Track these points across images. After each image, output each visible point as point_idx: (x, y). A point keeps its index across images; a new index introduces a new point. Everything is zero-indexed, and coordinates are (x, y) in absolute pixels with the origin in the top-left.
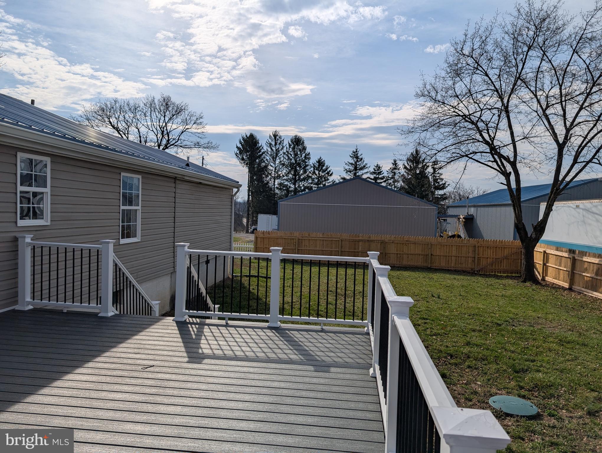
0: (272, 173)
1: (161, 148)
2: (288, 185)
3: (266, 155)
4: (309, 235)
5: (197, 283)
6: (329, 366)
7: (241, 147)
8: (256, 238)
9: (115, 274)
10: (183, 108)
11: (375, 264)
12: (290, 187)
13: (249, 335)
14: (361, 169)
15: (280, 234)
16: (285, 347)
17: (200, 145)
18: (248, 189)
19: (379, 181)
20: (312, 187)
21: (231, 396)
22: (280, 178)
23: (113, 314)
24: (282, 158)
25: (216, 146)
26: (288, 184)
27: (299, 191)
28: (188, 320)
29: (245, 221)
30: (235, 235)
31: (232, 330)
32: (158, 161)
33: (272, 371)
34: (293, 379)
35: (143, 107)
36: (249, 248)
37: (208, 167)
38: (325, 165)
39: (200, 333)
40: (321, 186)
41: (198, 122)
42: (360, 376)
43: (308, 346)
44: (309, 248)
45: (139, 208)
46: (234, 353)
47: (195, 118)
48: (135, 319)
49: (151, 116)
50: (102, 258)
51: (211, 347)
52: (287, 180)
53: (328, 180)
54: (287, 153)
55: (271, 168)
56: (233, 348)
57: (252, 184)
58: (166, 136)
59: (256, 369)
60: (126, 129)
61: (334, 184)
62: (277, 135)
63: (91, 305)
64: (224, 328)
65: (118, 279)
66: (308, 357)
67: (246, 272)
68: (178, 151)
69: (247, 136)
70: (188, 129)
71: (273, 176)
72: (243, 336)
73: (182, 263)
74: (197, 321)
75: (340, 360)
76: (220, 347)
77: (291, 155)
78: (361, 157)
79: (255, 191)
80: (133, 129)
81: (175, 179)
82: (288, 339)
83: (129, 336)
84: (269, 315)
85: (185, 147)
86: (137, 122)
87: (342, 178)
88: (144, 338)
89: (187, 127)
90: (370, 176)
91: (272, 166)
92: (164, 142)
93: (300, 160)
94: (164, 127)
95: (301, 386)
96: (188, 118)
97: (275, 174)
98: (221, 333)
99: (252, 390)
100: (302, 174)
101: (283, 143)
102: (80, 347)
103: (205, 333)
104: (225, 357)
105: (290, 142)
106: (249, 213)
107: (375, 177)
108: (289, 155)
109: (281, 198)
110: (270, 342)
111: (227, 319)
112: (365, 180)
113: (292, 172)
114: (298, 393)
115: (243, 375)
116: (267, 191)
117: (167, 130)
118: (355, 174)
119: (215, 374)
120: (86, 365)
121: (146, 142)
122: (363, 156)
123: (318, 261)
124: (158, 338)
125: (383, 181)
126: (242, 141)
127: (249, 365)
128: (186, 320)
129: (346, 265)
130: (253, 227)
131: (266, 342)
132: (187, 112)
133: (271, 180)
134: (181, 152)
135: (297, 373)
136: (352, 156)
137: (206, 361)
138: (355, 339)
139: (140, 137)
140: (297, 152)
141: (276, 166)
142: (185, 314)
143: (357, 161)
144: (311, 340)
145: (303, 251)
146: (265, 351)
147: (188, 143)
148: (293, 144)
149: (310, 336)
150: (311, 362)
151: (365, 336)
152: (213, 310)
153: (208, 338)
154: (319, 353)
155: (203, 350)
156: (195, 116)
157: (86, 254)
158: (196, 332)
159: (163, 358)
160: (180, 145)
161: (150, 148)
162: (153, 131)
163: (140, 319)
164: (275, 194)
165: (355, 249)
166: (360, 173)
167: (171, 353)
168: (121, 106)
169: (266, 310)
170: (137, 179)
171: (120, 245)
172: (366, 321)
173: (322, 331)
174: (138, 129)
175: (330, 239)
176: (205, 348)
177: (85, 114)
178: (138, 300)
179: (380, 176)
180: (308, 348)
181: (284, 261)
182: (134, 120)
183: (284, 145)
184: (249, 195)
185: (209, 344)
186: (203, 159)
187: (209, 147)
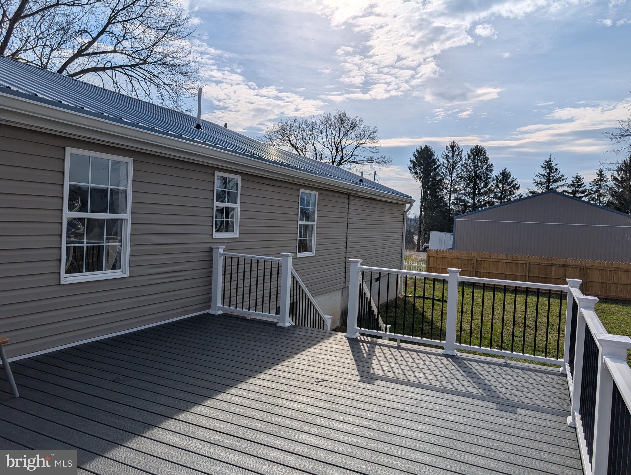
0: (447, 186)
1: (335, 164)
2: (465, 200)
3: (442, 168)
4: (490, 256)
5: (368, 300)
6: (516, 406)
7: (415, 160)
8: (429, 257)
9: (292, 285)
10: (357, 123)
11: (576, 293)
12: (468, 202)
13: (422, 360)
14: (556, 181)
15: (456, 253)
16: (463, 378)
17: (373, 160)
18: (420, 204)
19: (578, 195)
20: (493, 202)
21: (404, 423)
22: (456, 192)
23: (289, 324)
24: (460, 170)
25: (389, 160)
26: (466, 198)
27: (478, 207)
28: (359, 337)
29: (416, 238)
30: (406, 253)
31: (404, 353)
32: (334, 178)
33: (448, 403)
34: (472, 415)
35: (319, 124)
36: (420, 267)
37: (380, 182)
38: (511, 178)
39: (371, 353)
40: (505, 200)
41: (372, 136)
42: (555, 424)
43: (489, 379)
44: (489, 270)
45: (315, 223)
46: (407, 378)
47: (368, 133)
48: (309, 331)
49: (327, 133)
50: (282, 269)
51: (382, 369)
52: (464, 194)
53: (514, 194)
54: (465, 165)
55: (447, 182)
56: (406, 372)
57: (426, 199)
58: (341, 152)
59: (431, 398)
60: (304, 147)
61: (521, 199)
62: (455, 146)
63: (270, 314)
64: (396, 350)
65: (295, 291)
66: (489, 393)
67: (420, 293)
68: (351, 167)
69: (421, 149)
70: (362, 144)
71: (449, 190)
72: (416, 361)
73: (355, 280)
74: (368, 340)
75: (530, 402)
76: (392, 370)
77: (470, 167)
78: (555, 167)
79: (429, 207)
80: (310, 147)
81: (349, 195)
82: (466, 369)
83: (304, 348)
84: (445, 342)
85: (359, 162)
86: (314, 139)
87: (531, 192)
88: (317, 351)
89: (360, 142)
90: (567, 190)
91: (447, 179)
92: (338, 158)
93: (480, 172)
94: (339, 143)
95: (481, 424)
96: (362, 133)
97: (451, 188)
98: (393, 355)
99: (426, 420)
100: (483, 188)
101: (461, 155)
102: (261, 353)
103: (376, 353)
104: (396, 381)
105: (469, 153)
106: (420, 230)
107: (573, 191)
108: (468, 167)
109: (457, 214)
110: (446, 370)
111: (399, 341)
112: (561, 194)
113: (472, 186)
114: (478, 432)
115: (416, 403)
116: (441, 206)
117: (341, 146)
118: (548, 187)
119: (387, 397)
120: (267, 372)
121: (321, 159)
122: (558, 166)
123: (502, 286)
124: (330, 353)
125: (584, 195)
126: (416, 154)
127: (422, 393)
128: (357, 338)
129: (538, 293)
130: (425, 245)
131: (441, 370)
132: (361, 127)
133: (446, 195)
134: (354, 168)
135: (478, 409)
136: (544, 166)
137: (378, 382)
138: (548, 380)
139: (316, 154)
140: (477, 164)
141: (453, 179)
142: (357, 331)
143: (551, 172)
144: (493, 374)
145: (482, 273)
146: (440, 380)
147: (361, 159)
148: (473, 154)
149: (492, 370)
150: (493, 399)
151: (560, 377)
152: (384, 330)
153: (380, 358)
154: (503, 390)
155: (375, 370)
156: (369, 130)
157: (268, 265)
158: (367, 351)
159: (335, 374)
160: (353, 160)
161: (325, 165)
162: (328, 147)
163: (314, 332)
164: (450, 210)
165: (546, 274)
166: (554, 186)
167: (343, 370)
168: (300, 125)
169: (441, 335)
170: (313, 195)
171: (297, 258)
172: (563, 360)
173: (506, 365)
174: (315, 147)
175: (515, 262)
176: (376, 368)
177: (268, 134)
178: (312, 312)
179: (581, 190)
180: (489, 382)
181: (463, 284)
182: (311, 138)
183: (463, 156)
184: (421, 211)
185: (381, 365)
186: (375, 174)
187: (382, 161)
